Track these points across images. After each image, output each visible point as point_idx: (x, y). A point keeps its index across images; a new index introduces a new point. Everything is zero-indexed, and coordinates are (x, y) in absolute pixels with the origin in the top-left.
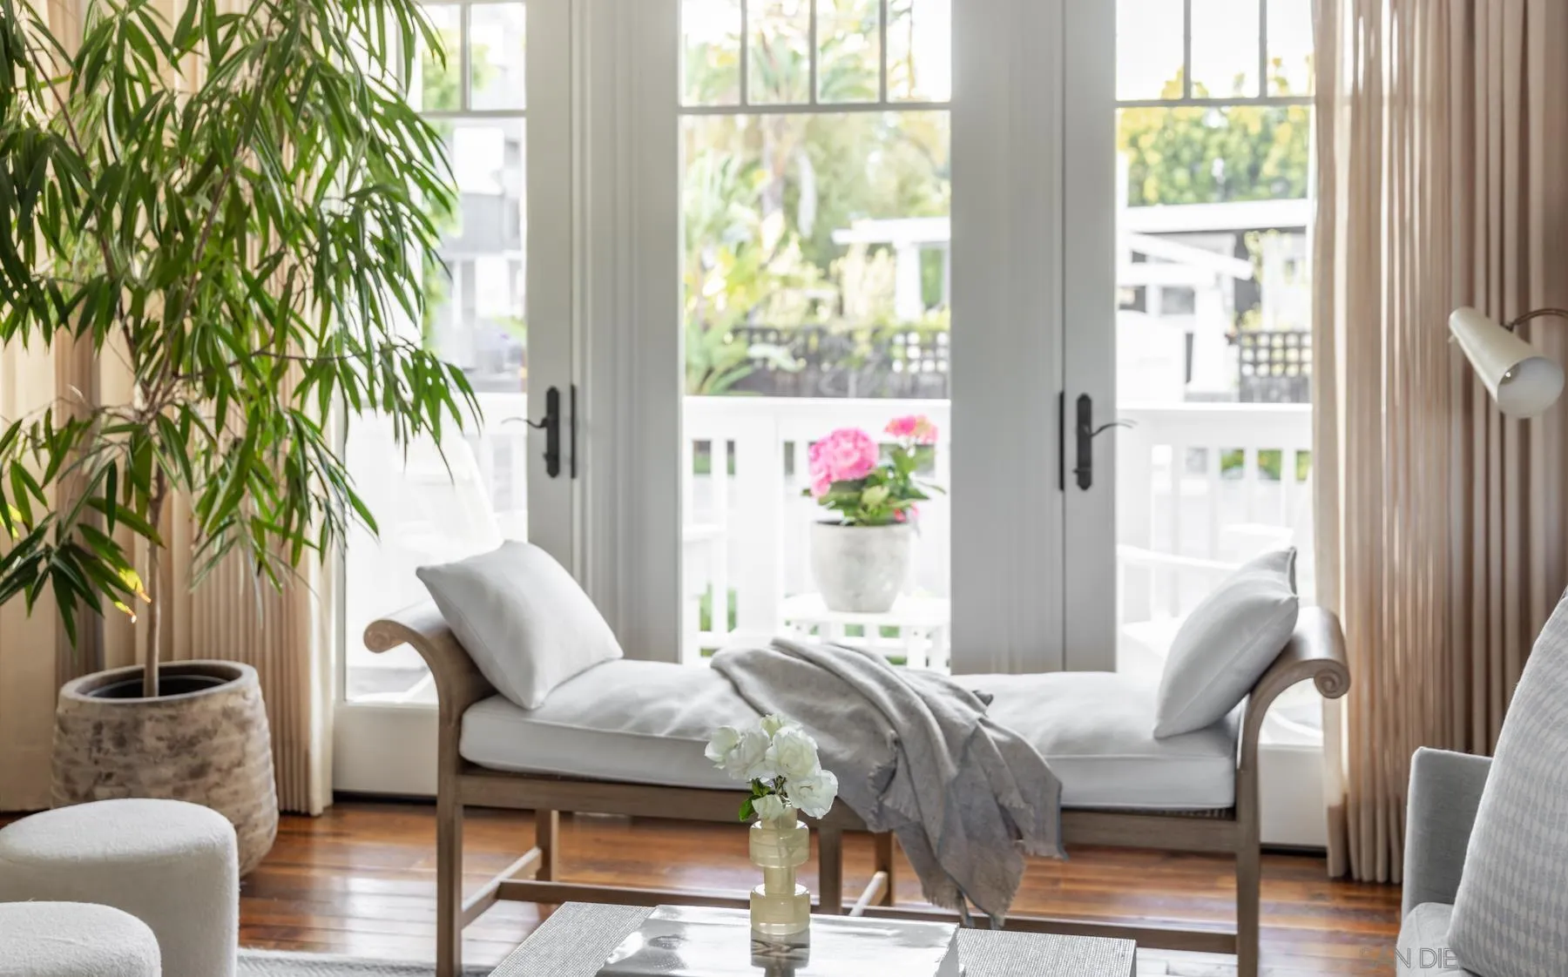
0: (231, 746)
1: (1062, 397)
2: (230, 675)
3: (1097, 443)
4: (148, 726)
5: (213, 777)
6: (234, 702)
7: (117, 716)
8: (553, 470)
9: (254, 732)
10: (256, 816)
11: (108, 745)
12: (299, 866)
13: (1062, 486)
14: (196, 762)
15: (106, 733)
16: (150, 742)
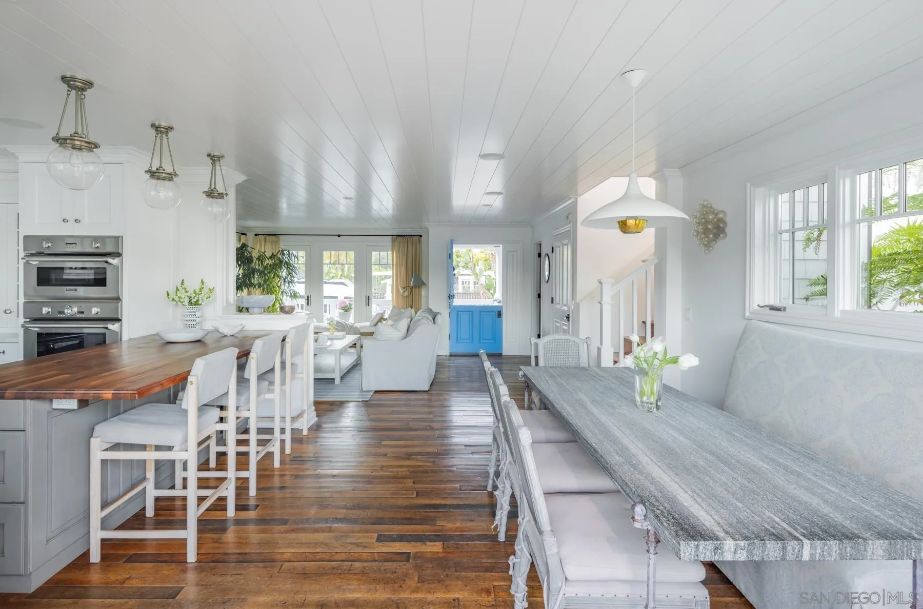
1: (366, 296)
3: (370, 301)
8: (308, 305)
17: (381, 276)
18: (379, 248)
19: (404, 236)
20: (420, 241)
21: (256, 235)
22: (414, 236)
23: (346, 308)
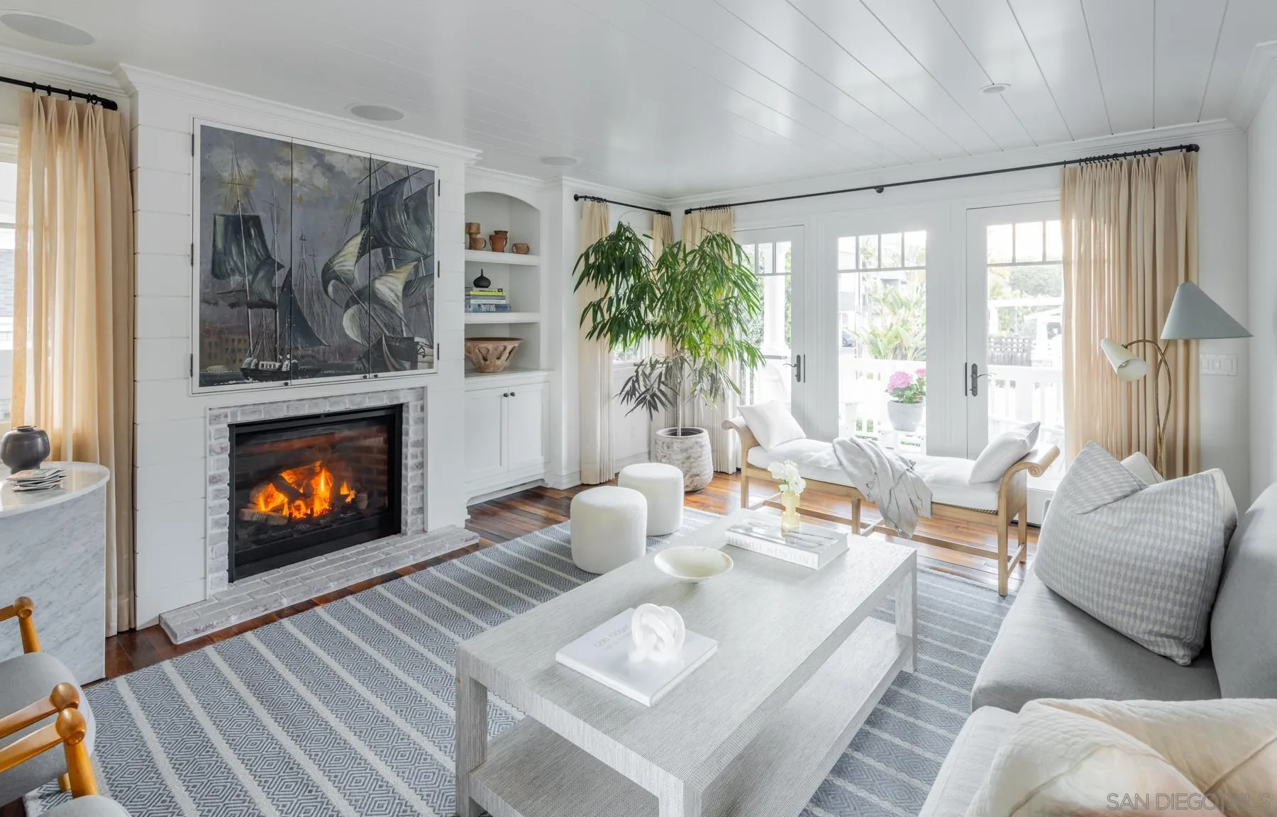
0: (698, 452)
1: (966, 364)
2: (700, 432)
3: (979, 380)
4: (675, 444)
5: (692, 460)
6: (699, 440)
7: (668, 440)
8: (799, 380)
9: (704, 448)
10: (705, 472)
11: (665, 448)
12: (727, 489)
13: (966, 395)
14: (688, 455)
15: (665, 445)
16: (675, 448)
17: (1025, 307)
18: (1013, 212)
19: (1115, 156)
20: (1188, 167)
21: (688, 212)
22: (1160, 150)
23: (909, 393)
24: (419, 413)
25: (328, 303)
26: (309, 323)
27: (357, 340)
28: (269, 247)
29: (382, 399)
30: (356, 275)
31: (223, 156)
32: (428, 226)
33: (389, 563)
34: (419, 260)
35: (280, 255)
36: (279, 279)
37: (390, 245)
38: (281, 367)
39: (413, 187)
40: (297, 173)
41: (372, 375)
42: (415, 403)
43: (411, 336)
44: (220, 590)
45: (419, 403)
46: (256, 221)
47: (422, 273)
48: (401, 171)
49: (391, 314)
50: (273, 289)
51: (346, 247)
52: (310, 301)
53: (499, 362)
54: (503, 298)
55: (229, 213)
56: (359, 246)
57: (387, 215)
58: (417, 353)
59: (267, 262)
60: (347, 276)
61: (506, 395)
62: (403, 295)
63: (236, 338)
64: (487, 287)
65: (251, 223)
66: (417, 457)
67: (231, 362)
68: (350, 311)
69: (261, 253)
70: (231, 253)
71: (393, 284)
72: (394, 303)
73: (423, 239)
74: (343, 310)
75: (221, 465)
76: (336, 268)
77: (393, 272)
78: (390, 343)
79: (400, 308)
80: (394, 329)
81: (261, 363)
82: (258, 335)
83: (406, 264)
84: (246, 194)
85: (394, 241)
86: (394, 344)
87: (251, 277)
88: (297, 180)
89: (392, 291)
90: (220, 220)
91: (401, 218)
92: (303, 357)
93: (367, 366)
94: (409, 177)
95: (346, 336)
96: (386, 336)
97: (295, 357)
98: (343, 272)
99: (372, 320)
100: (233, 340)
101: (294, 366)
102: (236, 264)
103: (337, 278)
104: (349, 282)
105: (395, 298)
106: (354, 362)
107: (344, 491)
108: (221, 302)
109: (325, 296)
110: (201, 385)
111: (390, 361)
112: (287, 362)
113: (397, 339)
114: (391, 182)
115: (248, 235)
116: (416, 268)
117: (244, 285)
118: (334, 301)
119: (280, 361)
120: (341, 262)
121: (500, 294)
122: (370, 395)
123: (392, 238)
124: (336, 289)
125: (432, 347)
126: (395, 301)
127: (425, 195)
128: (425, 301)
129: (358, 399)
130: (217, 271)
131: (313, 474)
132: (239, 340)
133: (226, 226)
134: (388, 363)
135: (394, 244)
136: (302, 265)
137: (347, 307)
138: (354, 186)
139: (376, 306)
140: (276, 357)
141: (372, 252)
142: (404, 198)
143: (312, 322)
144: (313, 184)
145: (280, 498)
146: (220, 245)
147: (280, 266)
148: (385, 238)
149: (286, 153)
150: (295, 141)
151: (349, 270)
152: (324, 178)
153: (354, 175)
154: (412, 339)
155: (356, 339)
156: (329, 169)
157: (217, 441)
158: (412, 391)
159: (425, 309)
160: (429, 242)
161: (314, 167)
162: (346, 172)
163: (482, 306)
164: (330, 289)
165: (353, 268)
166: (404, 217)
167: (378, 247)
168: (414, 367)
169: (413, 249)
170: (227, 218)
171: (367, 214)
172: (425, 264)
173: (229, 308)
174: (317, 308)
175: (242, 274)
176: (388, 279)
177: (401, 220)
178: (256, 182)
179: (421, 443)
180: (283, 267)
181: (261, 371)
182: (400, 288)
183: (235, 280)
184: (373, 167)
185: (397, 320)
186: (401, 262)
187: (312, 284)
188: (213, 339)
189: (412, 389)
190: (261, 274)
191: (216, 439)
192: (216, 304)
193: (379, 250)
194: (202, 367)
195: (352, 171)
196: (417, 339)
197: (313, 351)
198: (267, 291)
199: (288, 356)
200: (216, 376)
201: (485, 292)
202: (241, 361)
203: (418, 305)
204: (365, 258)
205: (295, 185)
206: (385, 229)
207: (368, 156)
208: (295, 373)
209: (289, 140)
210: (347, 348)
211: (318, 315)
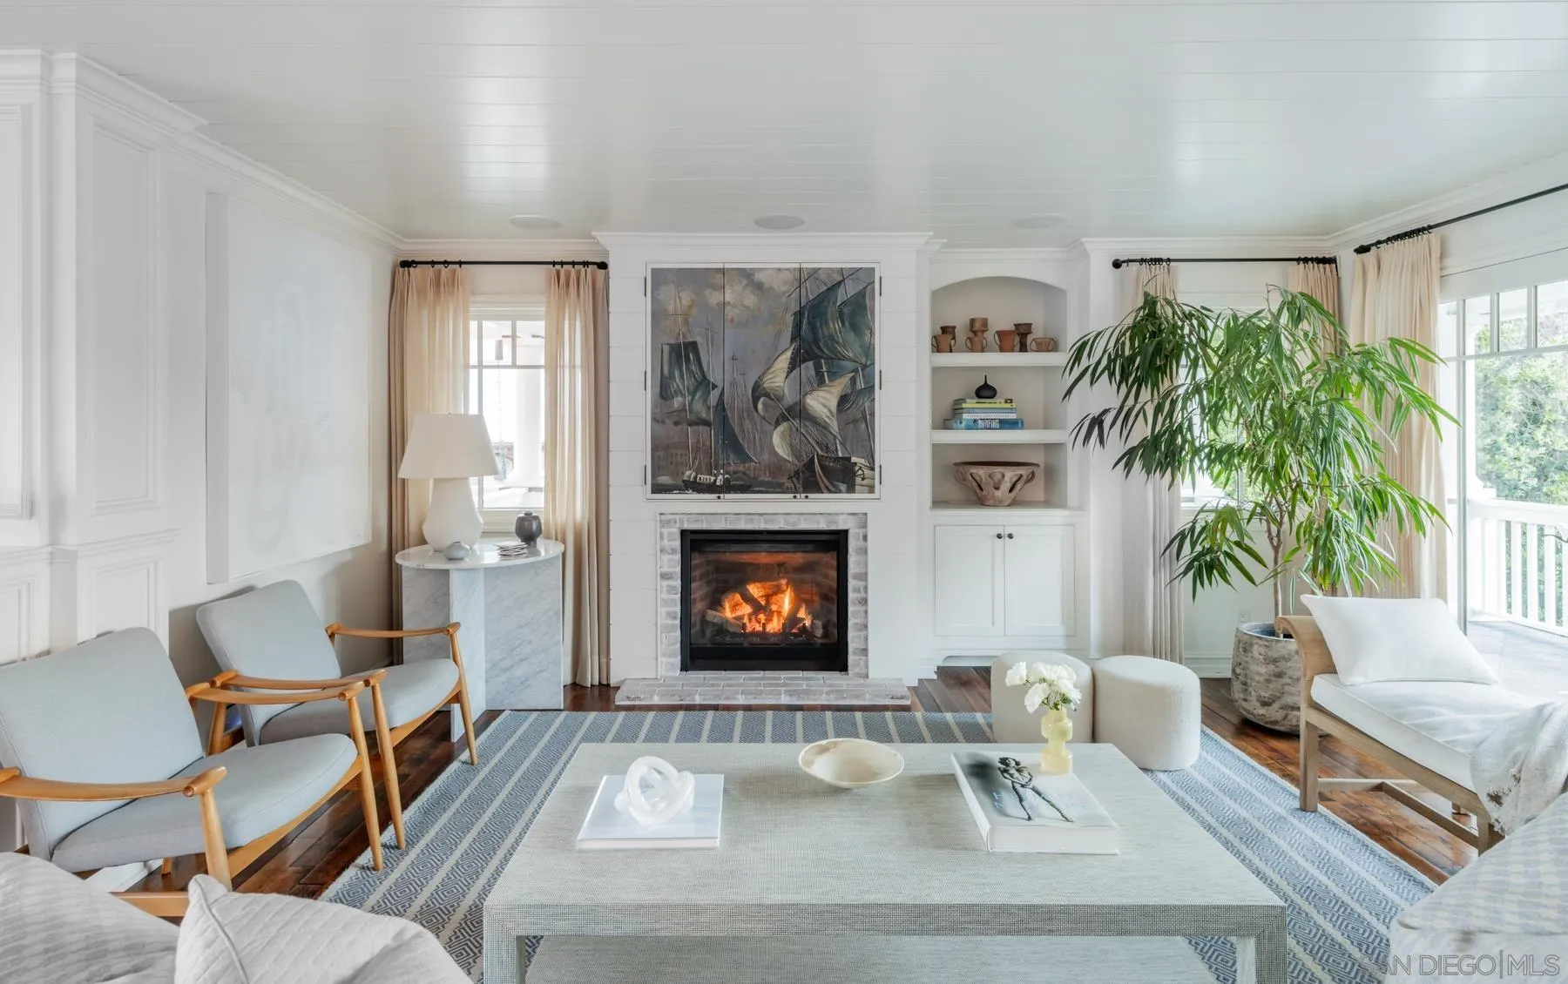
21: (1359, 252)
24: (861, 543)
25: (758, 420)
26: (740, 440)
27: (787, 458)
28: (705, 369)
29: (818, 522)
30: (786, 391)
31: (668, 292)
32: (868, 332)
33: (799, 695)
34: (856, 371)
35: (714, 376)
36: (713, 397)
37: (822, 357)
38: (715, 481)
39: (850, 290)
40: (729, 297)
41: (803, 495)
42: (858, 530)
43: (848, 456)
44: (672, 674)
45: (861, 532)
46: (694, 345)
47: (861, 385)
48: (835, 276)
49: (824, 431)
50: (709, 408)
51: (776, 364)
52: (741, 418)
53: (998, 493)
54: (1011, 410)
55: (673, 342)
56: (789, 361)
57: (818, 324)
58: (854, 474)
59: (704, 384)
60: (776, 393)
61: (999, 536)
62: (838, 411)
63: (679, 452)
64: (992, 397)
65: (690, 349)
66: (859, 591)
67: (676, 473)
68: (780, 429)
69: (698, 376)
70: (675, 378)
71: (827, 399)
72: (827, 420)
73: (861, 347)
74: (773, 427)
75: (673, 564)
76: (765, 385)
77: (827, 386)
78: (823, 463)
79: (834, 425)
80: (827, 447)
81: (699, 476)
82: (697, 450)
83: (841, 376)
84: (686, 323)
85: (827, 352)
86: (827, 463)
87: (690, 398)
88: (729, 303)
89: (825, 406)
90: (666, 348)
91: (835, 326)
92: (735, 473)
93: (797, 485)
94: (843, 280)
95: (776, 454)
96: (817, 455)
97: (727, 473)
98: (772, 389)
99: (803, 438)
100: (676, 455)
101: (727, 481)
102: (678, 386)
103: (767, 395)
104: (779, 399)
105: (828, 414)
106: (785, 481)
107: (802, 614)
108: (667, 421)
109: (756, 414)
110: (653, 492)
111: (823, 482)
112: (720, 477)
113: (830, 459)
114: (824, 288)
115: (688, 359)
116: (853, 380)
117: (685, 405)
118: (764, 418)
119: (715, 475)
120: (771, 378)
121: (1008, 405)
122: (805, 516)
123: (825, 350)
124: (765, 405)
125: (873, 469)
126: (828, 417)
127: (864, 296)
128: (865, 418)
129: (792, 519)
130: (664, 393)
131: (778, 591)
132: (681, 455)
133: (671, 351)
134: (821, 485)
135: (827, 355)
136: (733, 384)
137: (777, 424)
138: (784, 299)
139: (808, 424)
140: (711, 470)
141: (803, 366)
142: (838, 303)
143: (743, 438)
144: (742, 305)
145: (747, 609)
146: (666, 371)
147: (715, 387)
148: (817, 351)
149: (718, 279)
150: (727, 266)
151: (778, 387)
152: (753, 297)
153: (784, 289)
154: (849, 459)
155: (785, 456)
156: (759, 286)
157: (671, 543)
158: (851, 517)
159: (864, 426)
160: (869, 351)
161: (745, 287)
162: (776, 288)
163: (980, 422)
164: (760, 406)
165: (782, 384)
166: (838, 325)
167: (809, 360)
168: (851, 489)
169: (849, 359)
170: (671, 345)
171: (798, 326)
172: (863, 376)
173: (672, 425)
174: (748, 425)
175: (683, 396)
176: (821, 394)
177: (835, 329)
178: (695, 311)
179: (863, 577)
180: (716, 387)
181: (700, 484)
182: (834, 403)
183: (677, 402)
184: (803, 277)
185: (831, 437)
186: (834, 375)
187: (742, 401)
188: (661, 453)
189: (852, 514)
190: (699, 394)
191: (669, 541)
192: (663, 422)
193: (811, 364)
194: (654, 476)
195: (780, 285)
196: (854, 459)
197: (744, 467)
198: (704, 411)
199: (722, 471)
200: (665, 485)
201: (987, 404)
202: (683, 474)
203: (855, 421)
204: (796, 372)
205: (728, 308)
206: (816, 341)
207: (797, 266)
208: (728, 488)
209: (721, 266)
210: (777, 466)
211: (749, 433)
